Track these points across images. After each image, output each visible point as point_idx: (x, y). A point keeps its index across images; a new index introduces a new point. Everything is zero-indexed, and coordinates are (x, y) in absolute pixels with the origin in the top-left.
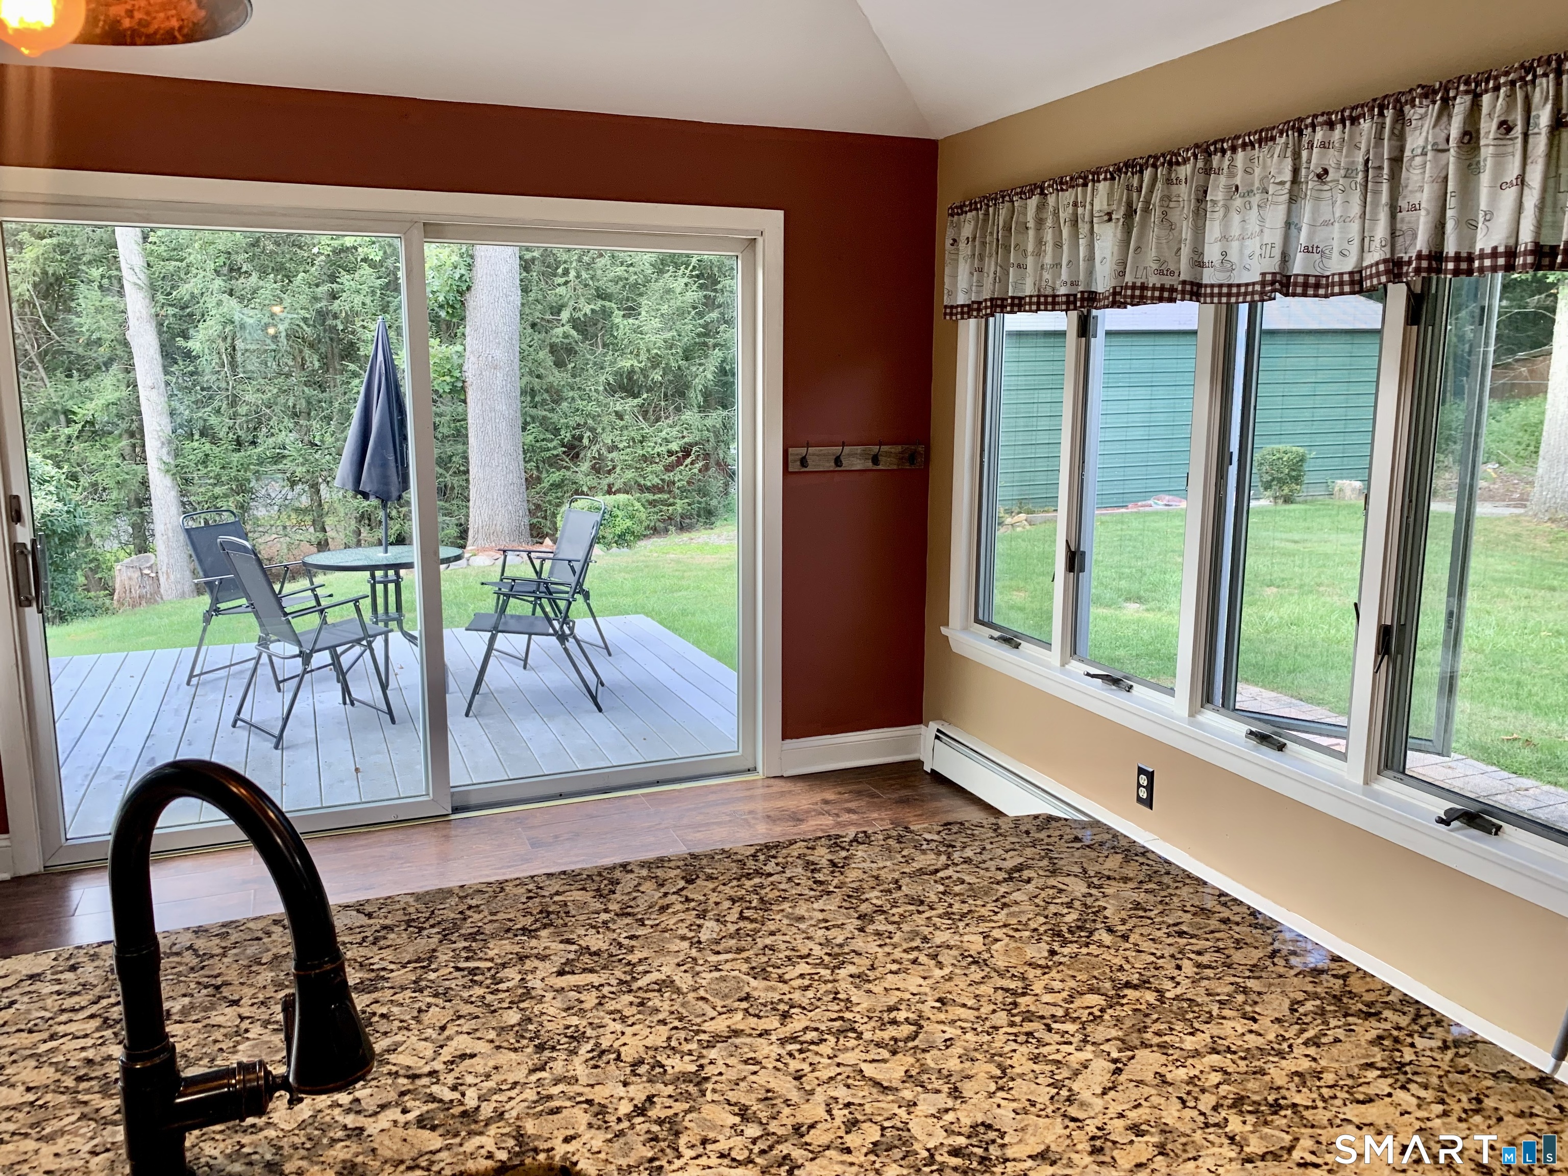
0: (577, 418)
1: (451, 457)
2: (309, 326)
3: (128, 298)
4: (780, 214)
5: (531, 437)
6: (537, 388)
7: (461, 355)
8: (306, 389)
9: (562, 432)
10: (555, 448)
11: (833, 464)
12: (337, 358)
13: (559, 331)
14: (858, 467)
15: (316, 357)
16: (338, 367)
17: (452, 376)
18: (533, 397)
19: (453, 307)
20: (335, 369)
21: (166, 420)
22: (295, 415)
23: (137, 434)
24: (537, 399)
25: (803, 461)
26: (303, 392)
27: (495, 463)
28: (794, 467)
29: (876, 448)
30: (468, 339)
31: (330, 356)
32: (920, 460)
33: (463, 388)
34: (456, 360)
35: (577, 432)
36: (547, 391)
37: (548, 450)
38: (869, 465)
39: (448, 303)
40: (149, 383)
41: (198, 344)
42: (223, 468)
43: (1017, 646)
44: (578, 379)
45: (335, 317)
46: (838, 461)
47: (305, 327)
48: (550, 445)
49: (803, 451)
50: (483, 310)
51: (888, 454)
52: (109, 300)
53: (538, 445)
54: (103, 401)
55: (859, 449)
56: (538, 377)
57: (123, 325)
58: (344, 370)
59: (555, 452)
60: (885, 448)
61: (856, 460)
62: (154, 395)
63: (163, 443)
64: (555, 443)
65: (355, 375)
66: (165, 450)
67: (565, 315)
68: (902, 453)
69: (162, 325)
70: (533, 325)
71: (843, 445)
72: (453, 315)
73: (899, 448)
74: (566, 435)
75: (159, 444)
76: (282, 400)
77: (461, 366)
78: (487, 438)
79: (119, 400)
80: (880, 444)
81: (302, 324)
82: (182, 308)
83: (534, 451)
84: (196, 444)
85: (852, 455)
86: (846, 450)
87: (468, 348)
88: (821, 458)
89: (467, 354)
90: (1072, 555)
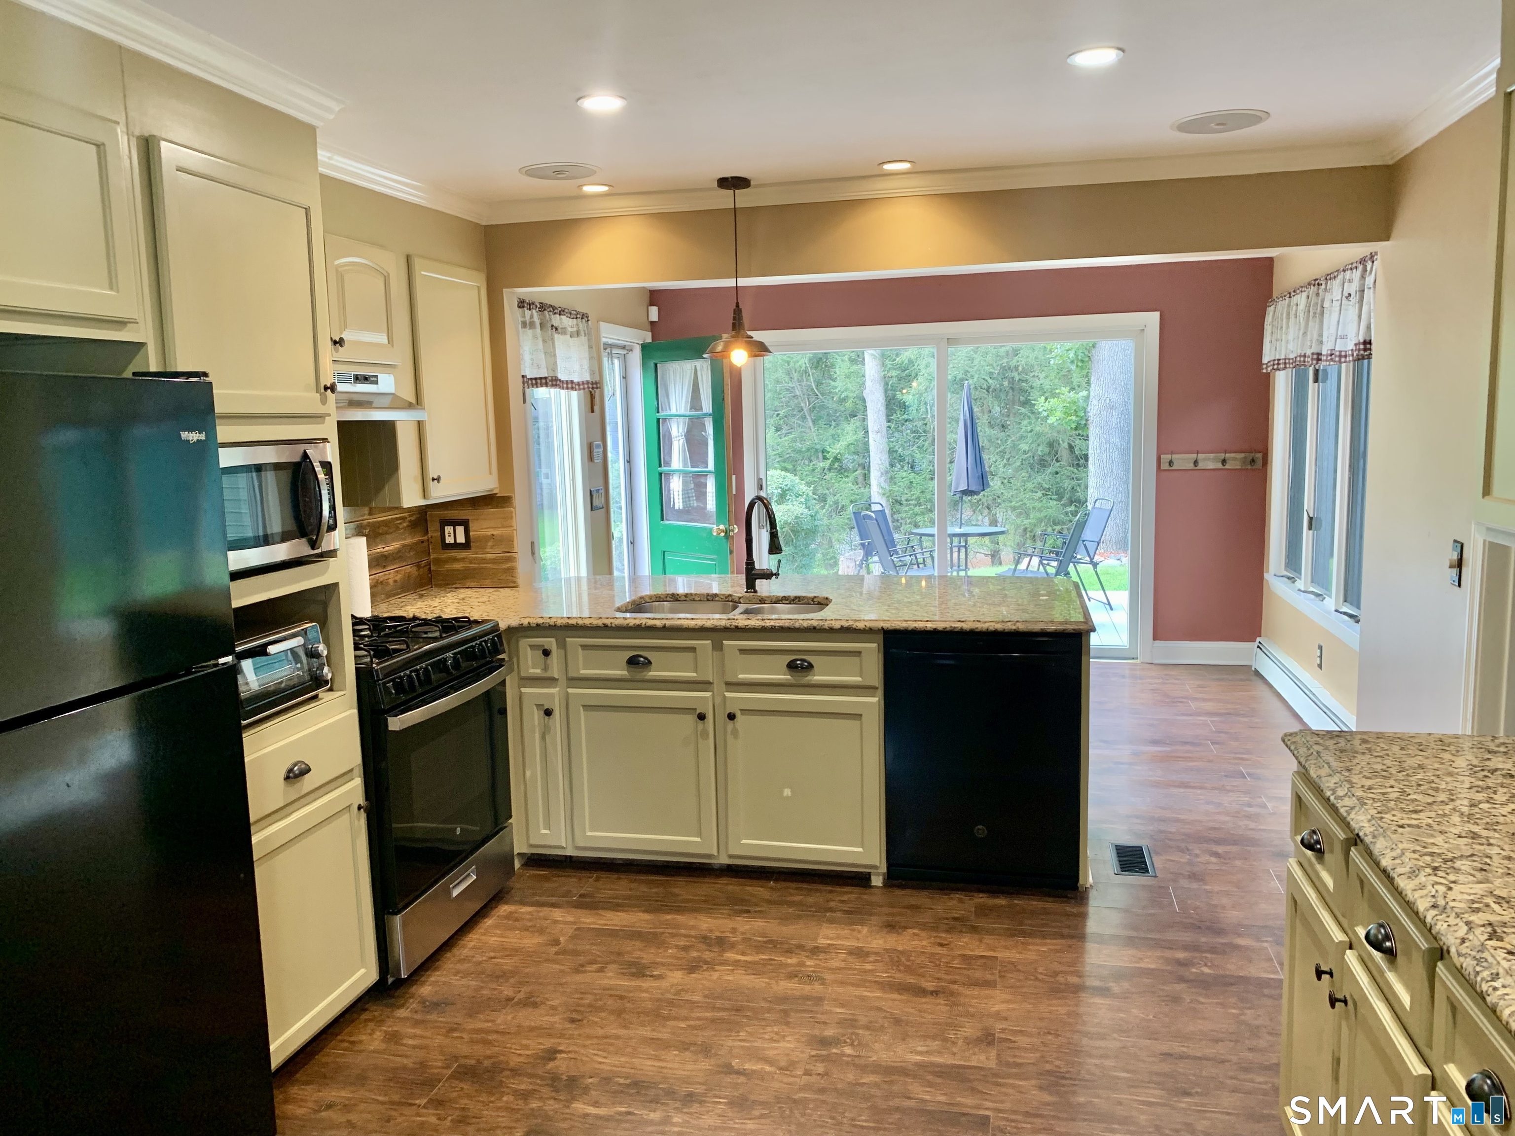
3: (867, 366)
4: (1157, 314)
7: (1086, 400)
11: (1192, 465)
14: (1211, 467)
17: (1077, 416)
19: (1082, 361)
21: (885, 457)
23: (866, 468)
25: (1171, 463)
28: (1164, 466)
29: (1222, 456)
30: (1092, 386)
32: (1259, 463)
33: (1086, 425)
34: (1081, 403)
38: (1220, 466)
39: (1077, 359)
40: (876, 428)
41: (911, 397)
43: (1294, 582)
46: (1196, 463)
49: (1169, 456)
50: (1105, 362)
51: (1235, 459)
52: (855, 367)
54: (845, 443)
55: (1212, 455)
57: (863, 385)
60: (1227, 455)
61: (1209, 462)
62: (878, 437)
63: (882, 474)
66: (883, 479)
68: (1245, 458)
69: (887, 384)
71: (1198, 453)
72: (1081, 368)
73: (1243, 455)
75: (879, 474)
77: (1085, 408)
78: (1102, 465)
79: (856, 440)
80: (1226, 453)
81: (987, 378)
82: (903, 371)
85: (1205, 459)
86: (1201, 456)
87: (1092, 393)
88: (1183, 461)
89: (1091, 398)
90: (1311, 519)
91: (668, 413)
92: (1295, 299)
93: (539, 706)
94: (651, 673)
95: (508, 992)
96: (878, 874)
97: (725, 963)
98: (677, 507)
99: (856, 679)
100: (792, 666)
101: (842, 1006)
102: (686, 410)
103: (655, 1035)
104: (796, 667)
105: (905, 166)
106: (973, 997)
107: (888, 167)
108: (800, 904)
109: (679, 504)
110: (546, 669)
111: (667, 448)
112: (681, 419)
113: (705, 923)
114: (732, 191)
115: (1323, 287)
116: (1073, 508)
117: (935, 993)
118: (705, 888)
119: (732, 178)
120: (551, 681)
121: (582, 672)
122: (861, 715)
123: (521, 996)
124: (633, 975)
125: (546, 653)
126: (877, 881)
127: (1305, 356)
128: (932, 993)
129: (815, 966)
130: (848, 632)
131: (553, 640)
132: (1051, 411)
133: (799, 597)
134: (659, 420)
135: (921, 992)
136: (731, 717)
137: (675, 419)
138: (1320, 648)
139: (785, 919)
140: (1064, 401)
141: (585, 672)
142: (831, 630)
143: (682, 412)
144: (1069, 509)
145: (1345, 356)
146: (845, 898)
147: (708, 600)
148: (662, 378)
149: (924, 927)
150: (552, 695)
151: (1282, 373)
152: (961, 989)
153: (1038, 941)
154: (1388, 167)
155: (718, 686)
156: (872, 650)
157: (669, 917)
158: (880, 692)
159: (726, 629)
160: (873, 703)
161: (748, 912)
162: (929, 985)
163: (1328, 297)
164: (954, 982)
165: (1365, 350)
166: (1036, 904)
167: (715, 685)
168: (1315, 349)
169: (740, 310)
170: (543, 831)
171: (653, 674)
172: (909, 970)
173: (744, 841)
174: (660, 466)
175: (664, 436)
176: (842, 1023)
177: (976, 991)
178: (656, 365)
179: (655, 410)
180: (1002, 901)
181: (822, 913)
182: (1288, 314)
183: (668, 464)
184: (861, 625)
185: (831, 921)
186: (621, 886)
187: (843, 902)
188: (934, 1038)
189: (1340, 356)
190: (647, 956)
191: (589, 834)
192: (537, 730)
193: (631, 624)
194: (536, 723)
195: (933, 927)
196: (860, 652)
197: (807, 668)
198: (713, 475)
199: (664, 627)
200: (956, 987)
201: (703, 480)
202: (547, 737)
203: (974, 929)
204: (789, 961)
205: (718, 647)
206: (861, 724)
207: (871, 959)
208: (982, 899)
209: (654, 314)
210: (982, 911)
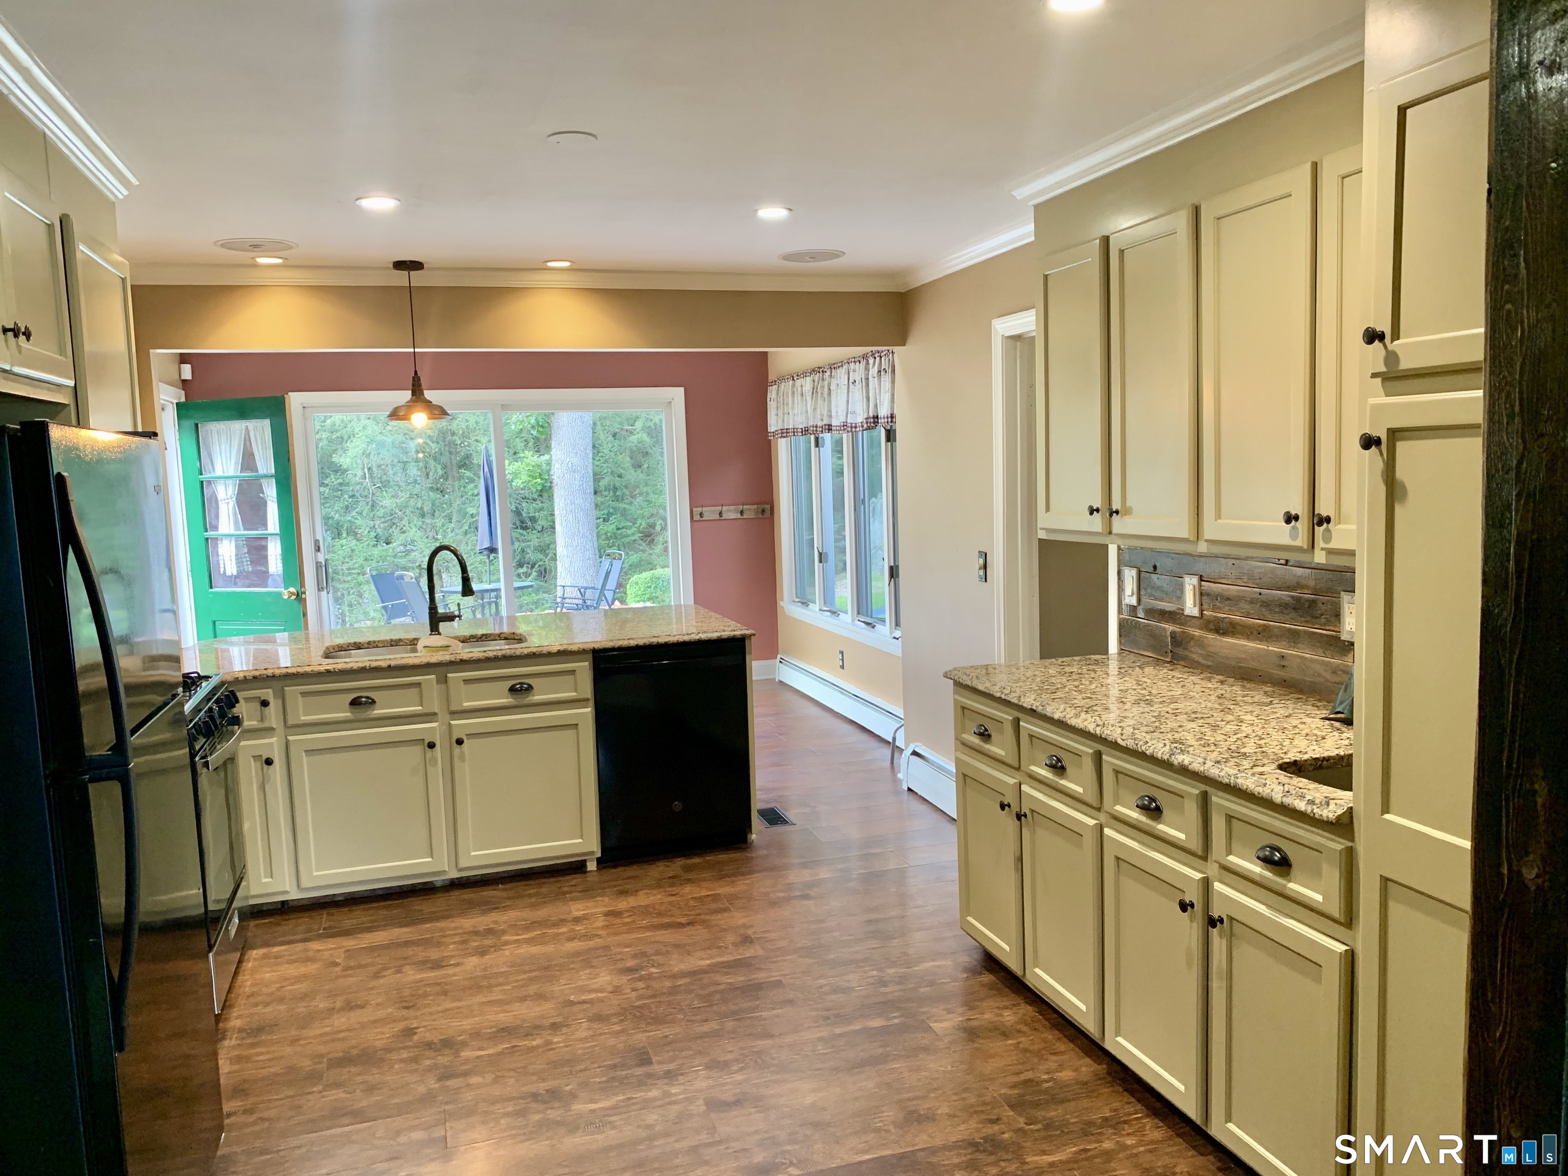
0: (651, 510)
1: (549, 545)
2: (433, 442)
4: (682, 389)
5: (613, 526)
6: (618, 484)
7: (549, 463)
8: (431, 494)
9: (639, 521)
10: (633, 534)
11: (718, 516)
12: (455, 468)
13: (634, 438)
14: (732, 517)
15: (439, 467)
16: (456, 475)
17: (542, 479)
18: (615, 493)
19: (542, 427)
20: (453, 477)
22: (423, 515)
24: (618, 493)
25: (701, 515)
26: (429, 496)
27: (575, 544)
28: (697, 517)
29: (741, 507)
30: (553, 450)
31: (449, 467)
32: (768, 512)
33: (550, 487)
34: (545, 466)
35: (651, 520)
36: (626, 487)
37: (628, 536)
38: (739, 516)
39: (538, 425)
42: (366, 560)
43: (808, 606)
44: (651, 477)
45: (453, 434)
46: (721, 514)
47: (431, 444)
48: (629, 532)
49: (700, 509)
50: (564, 428)
51: (750, 510)
53: (619, 532)
55: (732, 508)
56: (620, 476)
58: (461, 478)
59: (633, 538)
60: (747, 507)
61: (731, 513)
64: (634, 529)
65: (472, 481)
67: (639, 425)
68: (757, 509)
70: (614, 435)
71: (723, 506)
72: (542, 433)
73: (756, 506)
74: (642, 523)
76: (412, 502)
77: (548, 471)
80: (743, 505)
83: (616, 538)
84: (344, 541)
85: (728, 511)
86: (725, 508)
87: (554, 457)
88: (710, 513)
89: (553, 462)
90: (820, 554)
91: (212, 475)
92: (799, 382)
93: (256, 758)
94: (375, 712)
95: (323, 1005)
96: (592, 860)
97: (506, 943)
98: (228, 573)
99: (572, 695)
100: (512, 690)
101: (626, 946)
102: (236, 469)
103: (489, 999)
104: (516, 690)
105: (566, 264)
106: (719, 919)
107: (550, 264)
108: (536, 895)
109: (231, 569)
110: (262, 720)
111: (213, 511)
112: (230, 482)
113: (468, 923)
114: (406, 273)
115: (828, 373)
116: (524, 569)
117: (690, 923)
118: (440, 902)
119: (411, 262)
120: (269, 731)
121: (303, 718)
122: (577, 725)
123: (338, 1005)
124: (432, 968)
125: (265, 704)
126: (592, 866)
127: (816, 427)
128: (688, 924)
129: (585, 929)
130: (564, 654)
131: (270, 691)
132: (516, 474)
133: (486, 635)
134: (202, 482)
135: (682, 925)
136: (460, 742)
137: (222, 481)
138: (842, 653)
139: (533, 906)
140: (528, 465)
141: (305, 719)
142: (550, 654)
143: (231, 473)
144: (521, 571)
145: (856, 427)
146: (573, 883)
147: (392, 646)
148: (204, 439)
149: (650, 887)
150: (271, 744)
151: (783, 440)
152: (707, 917)
153: (740, 878)
154: (900, 293)
155: (443, 716)
156: (584, 668)
157: (428, 926)
158: (592, 703)
159: (451, 663)
160: (588, 711)
161: (497, 908)
162: (683, 920)
163: (834, 382)
164: (699, 914)
165: (874, 422)
166: (723, 857)
167: (440, 715)
168: (826, 422)
169: (419, 378)
170: (264, 880)
171: (377, 712)
172: (660, 914)
173: (473, 854)
174: (206, 531)
175: (210, 500)
176: (635, 956)
177: (719, 916)
178: (197, 425)
179: (197, 472)
180: (696, 860)
181: (560, 896)
182: (793, 393)
183: (215, 528)
184: (575, 648)
185: (573, 899)
186: (360, 916)
187: (574, 886)
188: (710, 948)
189: (851, 427)
190: (434, 954)
191: (315, 874)
192: (254, 780)
193: (355, 667)
194: (254, 774)
195: (659, 884)
196: (574, 671)
197: (527, 689)
198: (278, 538)
199: (390, 666)
200: (703, 917)
201: (263, 543)
202: (267, 787)
203: (689, 881)
204: (561, 931)
205: (443, 680)
206: (578, 733)
207: (625, 915)
208: (680, 862)
209: (187, 372)
210: (687, 869)
